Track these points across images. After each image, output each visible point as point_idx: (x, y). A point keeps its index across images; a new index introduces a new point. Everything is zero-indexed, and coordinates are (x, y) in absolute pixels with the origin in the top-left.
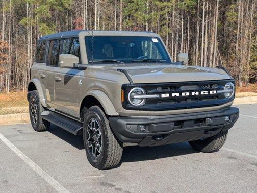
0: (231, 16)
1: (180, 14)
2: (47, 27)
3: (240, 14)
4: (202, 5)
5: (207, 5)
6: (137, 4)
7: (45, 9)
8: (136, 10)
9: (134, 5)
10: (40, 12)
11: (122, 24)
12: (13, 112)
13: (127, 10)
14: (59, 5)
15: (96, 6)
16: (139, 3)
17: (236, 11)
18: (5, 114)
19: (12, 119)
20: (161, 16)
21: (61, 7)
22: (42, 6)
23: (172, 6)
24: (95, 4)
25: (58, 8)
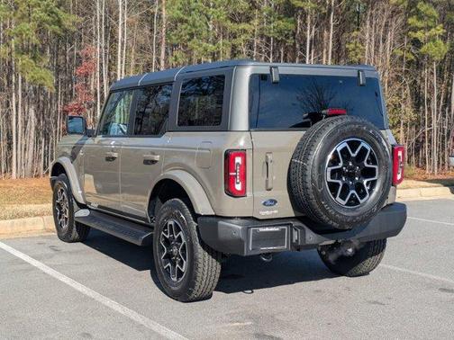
0: (354, 50)
1: (267, 46)
2: (32, 61)
3: (368, 47)
4: (306, 30)
5: (313, 32)
6: (194, 26)
7: (28, 30)
8: (192, 35)
9: (189, 27)
10: (20, 34)
11: (165, 60)
12: (27, 215)
13: (175, 35)
14: (54, 23)
15: (120, 28)
16: (198, 24)
17: (362, 41)
18: (13, 217)
19: (28, 227)
20: (234, 47)
21: (57, 27)
22: (23, 24)
23: (254, 31)
24: (118, 23)
25: (51, 28)
